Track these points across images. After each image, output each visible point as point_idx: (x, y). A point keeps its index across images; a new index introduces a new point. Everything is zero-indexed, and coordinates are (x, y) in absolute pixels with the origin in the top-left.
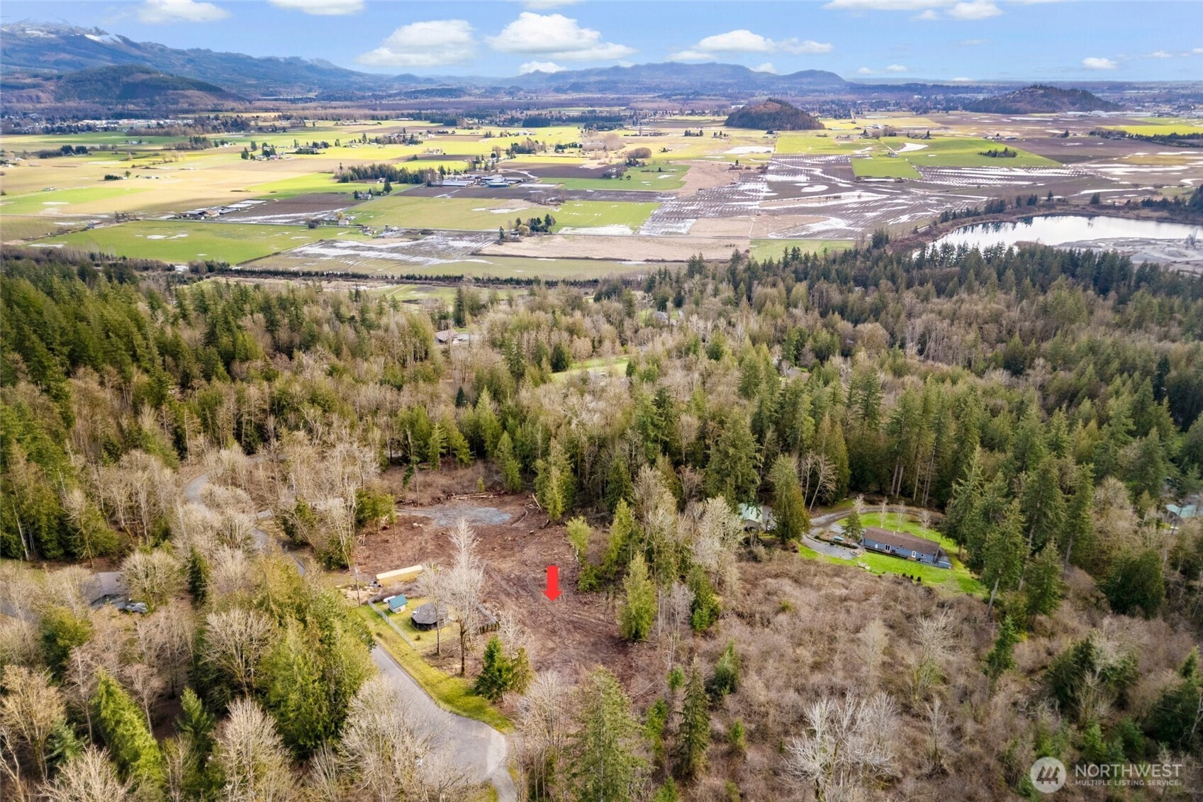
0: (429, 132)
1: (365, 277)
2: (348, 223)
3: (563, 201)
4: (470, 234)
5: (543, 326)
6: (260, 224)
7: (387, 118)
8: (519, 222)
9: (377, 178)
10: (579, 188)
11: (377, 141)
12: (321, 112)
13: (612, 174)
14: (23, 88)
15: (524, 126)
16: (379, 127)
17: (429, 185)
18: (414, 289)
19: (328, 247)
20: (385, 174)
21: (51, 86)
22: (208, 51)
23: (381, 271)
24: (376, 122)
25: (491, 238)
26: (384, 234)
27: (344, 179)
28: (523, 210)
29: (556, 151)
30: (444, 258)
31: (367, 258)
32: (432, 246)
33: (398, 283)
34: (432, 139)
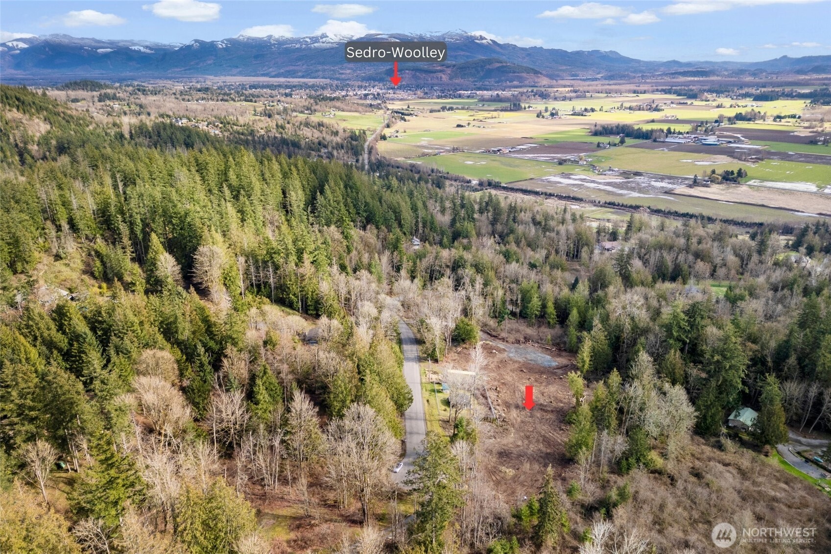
0: (672, 103)
1: (580, 200)
2: (585, 163)
3: (762, 160)
4: (670, 178)
5: (675, 248)
6: (530, 160)
7: (645, 92)
8: (713, 172)
9: (618, 134)
10: (782, 151)
11: (630, 108)
12: (600, 88)
13: (820, 141)
14: (435, 72)
15: (755, 100)
16: (637, 98)
17: (655, 141)
18: (611, 212)
19: (565, 178)
20: (625, 132)
21: (449, 71)
22: (541, 48)
23: (593, 197)
24: (635, 95)
25: (686, 182)
26: (607, 172)
27: (596, 134)
28: (723, 163)
29: (775, 120)
30: (643, 193)
31: (588, 188)
32: (638, 184)
33: (601, 206)
34: (673, 108)
